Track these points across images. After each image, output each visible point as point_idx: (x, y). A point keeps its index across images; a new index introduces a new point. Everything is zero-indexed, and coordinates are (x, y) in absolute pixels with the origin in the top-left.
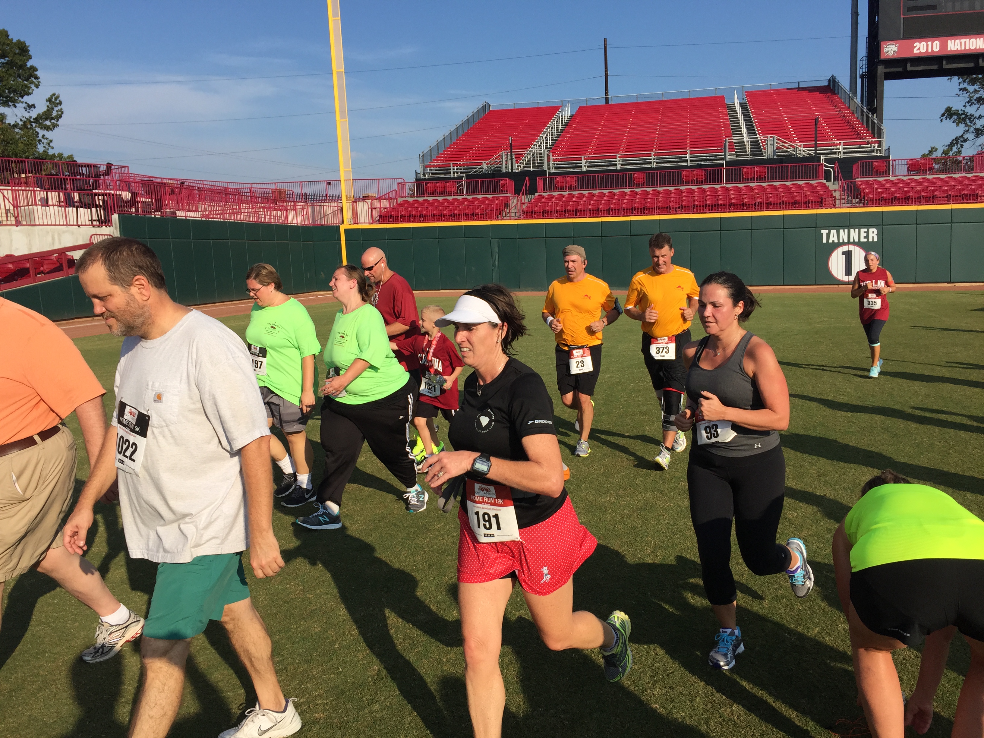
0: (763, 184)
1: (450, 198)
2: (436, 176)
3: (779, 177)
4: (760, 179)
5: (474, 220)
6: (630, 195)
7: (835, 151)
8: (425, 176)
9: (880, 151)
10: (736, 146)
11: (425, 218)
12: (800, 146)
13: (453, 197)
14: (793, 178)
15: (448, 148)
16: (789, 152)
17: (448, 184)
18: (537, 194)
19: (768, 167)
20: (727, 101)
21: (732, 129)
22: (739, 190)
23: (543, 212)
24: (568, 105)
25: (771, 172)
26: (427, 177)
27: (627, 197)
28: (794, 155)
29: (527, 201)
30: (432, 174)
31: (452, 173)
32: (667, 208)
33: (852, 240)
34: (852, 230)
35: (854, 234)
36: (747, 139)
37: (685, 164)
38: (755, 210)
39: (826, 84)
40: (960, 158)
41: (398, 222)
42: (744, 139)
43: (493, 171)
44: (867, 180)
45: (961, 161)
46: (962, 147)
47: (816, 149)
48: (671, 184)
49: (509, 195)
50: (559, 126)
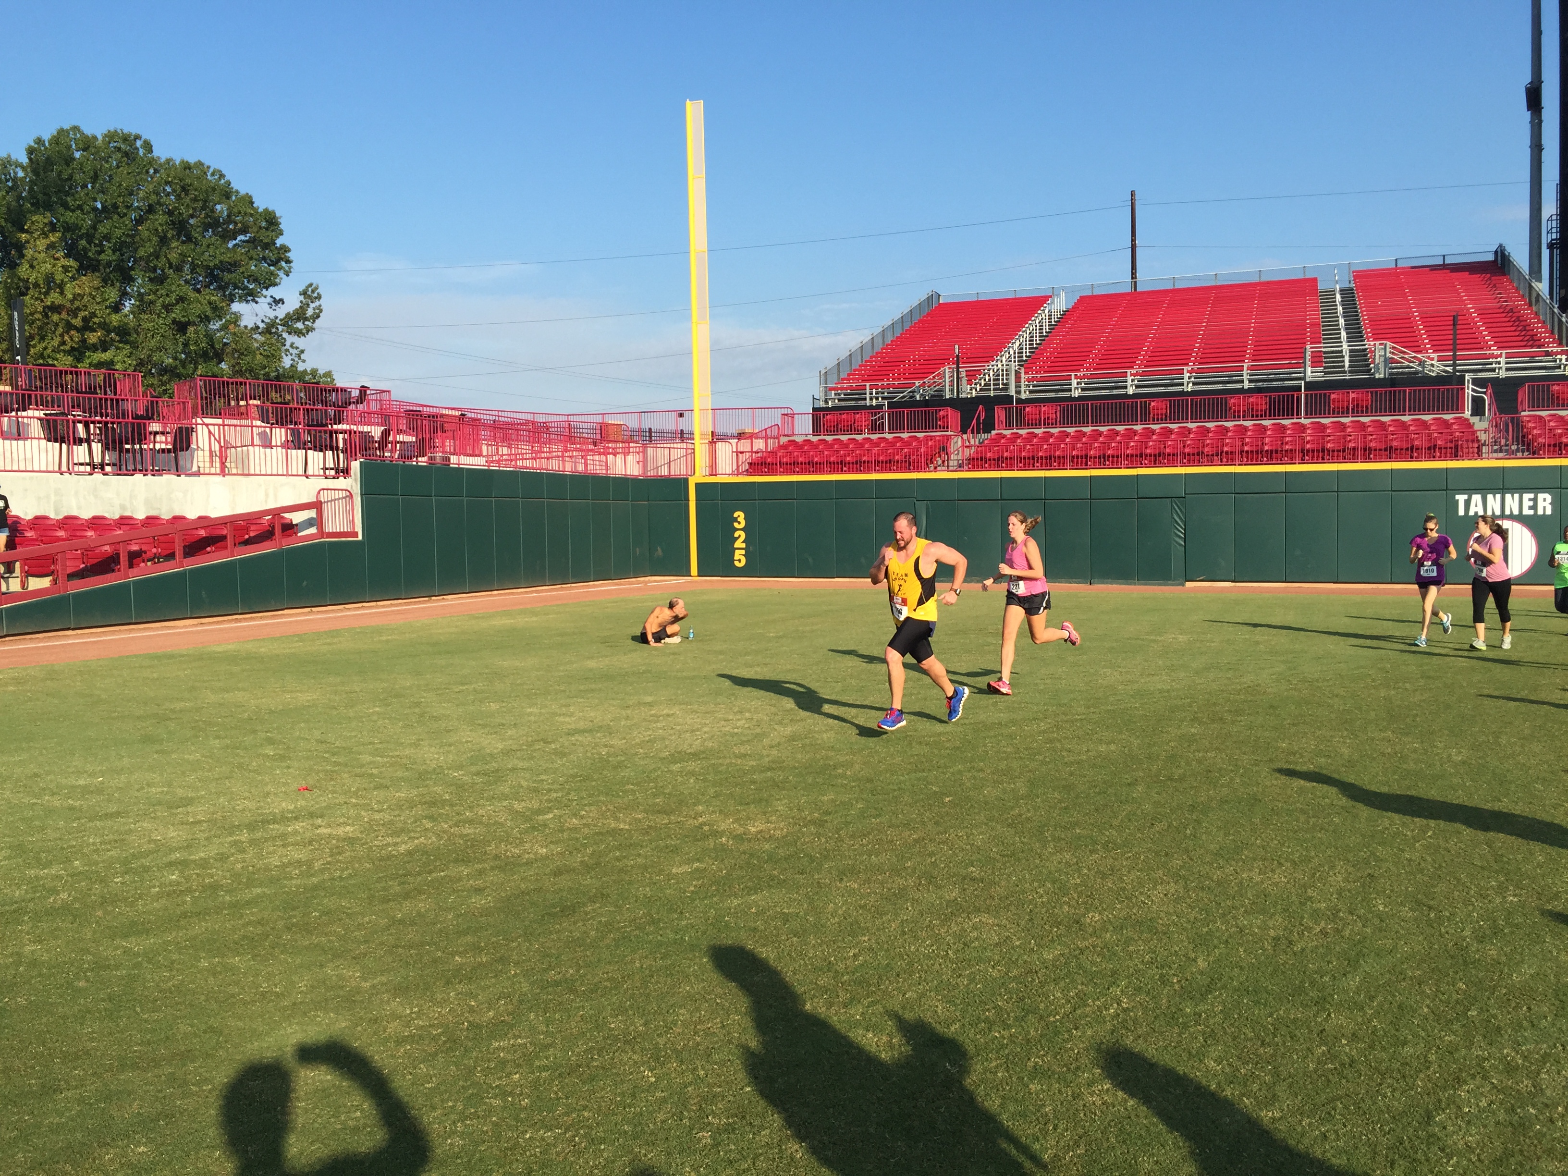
0: (1363, 420)
1: (859, 437)
2: (843, 404)
3: (1390, 408)
4: (1358, 409)
5: (890, 470)
6: (1141, 435)
7: (1494, 366)
8: (826, 402)
10: (1325, 358)
11: (817, 468)
12: (1432, 359)
13: (863, 436)
14: (1413, 410)
15: (866, 361)
16: (1412, 367)
17: (857, 416)
18: (993, 432)
19: (1372, 393)
20: (1321, 286)
21: (1323, 330)
22: (1323, 427)
23: (998, 460)
24: (1063, 295)
25: (1376, 401)
26: (830, 404)
27: (1136, 438)
28: (1420, 372)
29: (977, 443)
30: (839, 400)
31: (868, 399)
32: (1198, 455)
33: (1507, 512)
34: (1508, 496)
35: (1512, 503)
36: (1345, 347)
37: (1239, 386)
38: (1345, 460)
39: (1492, 258)
41: (776, 473)
42: (1343, 347)
43: (930, 396)
44: (1541, 414)
47: (1455, 364)
48: (1211, 418)
49: (951, 433)
50: (1043, 327)
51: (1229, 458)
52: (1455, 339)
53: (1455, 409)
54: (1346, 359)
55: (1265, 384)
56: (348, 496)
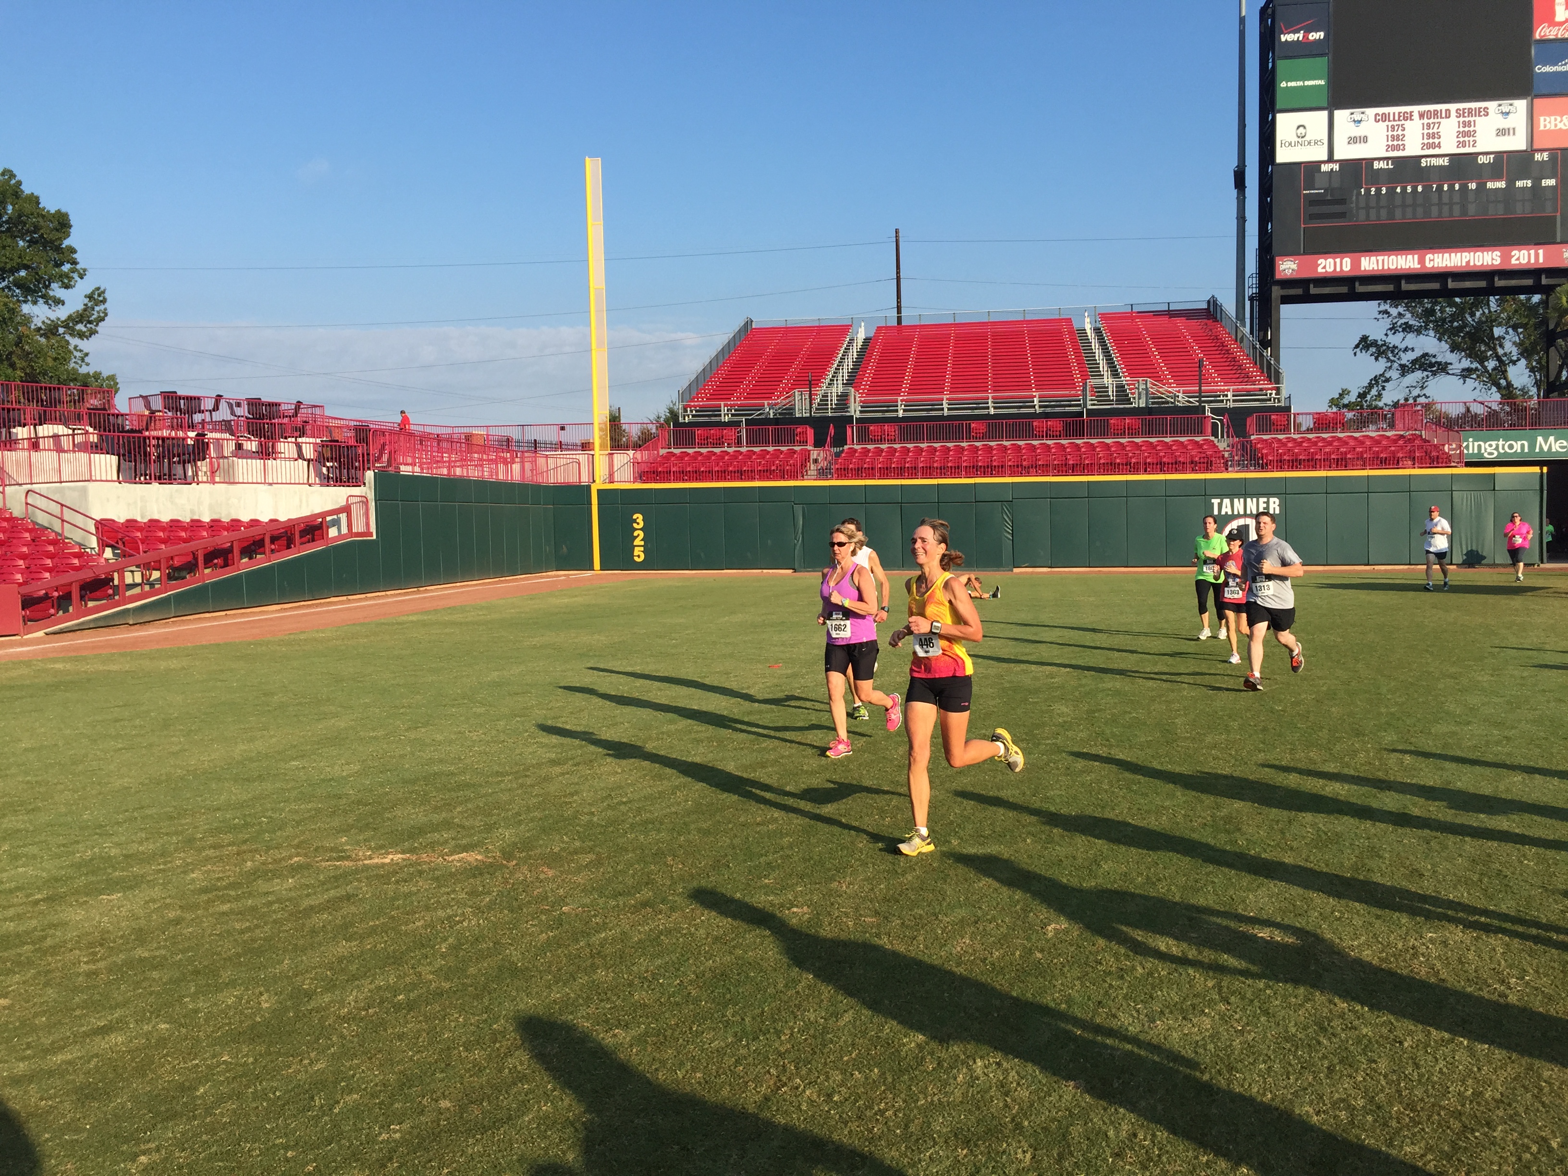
0: (1137, 440)
2: (700, 419)
3: (1156, 431)
4: (1133, 432)
5: (769, 479)
6: (969, 450)
7: (1222, 398)
9: (1278, 399)
12: (1179, 392)
14: (1174, 432)
16: (1163, 398)
17: (721, 431)
18: (846, 447)
19: (1141, 419)
20: (1076, 325)
21: (1088, 365)
22: (1106, 446)
23: (862, 471)
24: (863, 324)
25: (1146, 426)
26: (686, 420)
27: (966, 453)
28: (1172, 403)
30: (696, 416)
32: (1018, 467)
33: (1248, 512)
34: (1249, 500)
35: (1251, 504)
36: (1108, 380)
37: (1032, 410)
38: (1130, 472)
39: (1205, 306)
40: (1381, 404)
41: (669, 481)
42: (1105, 380)
43: (780, 414)
44: (1265, 437)
45: (1382, 408)
46: (1384, 389)
47: (1200, 397)
48: (1020, 438)
49: (809, 448)
50: (853, 353)
51: (1045, 470)
52: (1200, 379)
53: (1201, 432)
54: (1110, 389)
55: (1049, 410)
56: (362, 502)
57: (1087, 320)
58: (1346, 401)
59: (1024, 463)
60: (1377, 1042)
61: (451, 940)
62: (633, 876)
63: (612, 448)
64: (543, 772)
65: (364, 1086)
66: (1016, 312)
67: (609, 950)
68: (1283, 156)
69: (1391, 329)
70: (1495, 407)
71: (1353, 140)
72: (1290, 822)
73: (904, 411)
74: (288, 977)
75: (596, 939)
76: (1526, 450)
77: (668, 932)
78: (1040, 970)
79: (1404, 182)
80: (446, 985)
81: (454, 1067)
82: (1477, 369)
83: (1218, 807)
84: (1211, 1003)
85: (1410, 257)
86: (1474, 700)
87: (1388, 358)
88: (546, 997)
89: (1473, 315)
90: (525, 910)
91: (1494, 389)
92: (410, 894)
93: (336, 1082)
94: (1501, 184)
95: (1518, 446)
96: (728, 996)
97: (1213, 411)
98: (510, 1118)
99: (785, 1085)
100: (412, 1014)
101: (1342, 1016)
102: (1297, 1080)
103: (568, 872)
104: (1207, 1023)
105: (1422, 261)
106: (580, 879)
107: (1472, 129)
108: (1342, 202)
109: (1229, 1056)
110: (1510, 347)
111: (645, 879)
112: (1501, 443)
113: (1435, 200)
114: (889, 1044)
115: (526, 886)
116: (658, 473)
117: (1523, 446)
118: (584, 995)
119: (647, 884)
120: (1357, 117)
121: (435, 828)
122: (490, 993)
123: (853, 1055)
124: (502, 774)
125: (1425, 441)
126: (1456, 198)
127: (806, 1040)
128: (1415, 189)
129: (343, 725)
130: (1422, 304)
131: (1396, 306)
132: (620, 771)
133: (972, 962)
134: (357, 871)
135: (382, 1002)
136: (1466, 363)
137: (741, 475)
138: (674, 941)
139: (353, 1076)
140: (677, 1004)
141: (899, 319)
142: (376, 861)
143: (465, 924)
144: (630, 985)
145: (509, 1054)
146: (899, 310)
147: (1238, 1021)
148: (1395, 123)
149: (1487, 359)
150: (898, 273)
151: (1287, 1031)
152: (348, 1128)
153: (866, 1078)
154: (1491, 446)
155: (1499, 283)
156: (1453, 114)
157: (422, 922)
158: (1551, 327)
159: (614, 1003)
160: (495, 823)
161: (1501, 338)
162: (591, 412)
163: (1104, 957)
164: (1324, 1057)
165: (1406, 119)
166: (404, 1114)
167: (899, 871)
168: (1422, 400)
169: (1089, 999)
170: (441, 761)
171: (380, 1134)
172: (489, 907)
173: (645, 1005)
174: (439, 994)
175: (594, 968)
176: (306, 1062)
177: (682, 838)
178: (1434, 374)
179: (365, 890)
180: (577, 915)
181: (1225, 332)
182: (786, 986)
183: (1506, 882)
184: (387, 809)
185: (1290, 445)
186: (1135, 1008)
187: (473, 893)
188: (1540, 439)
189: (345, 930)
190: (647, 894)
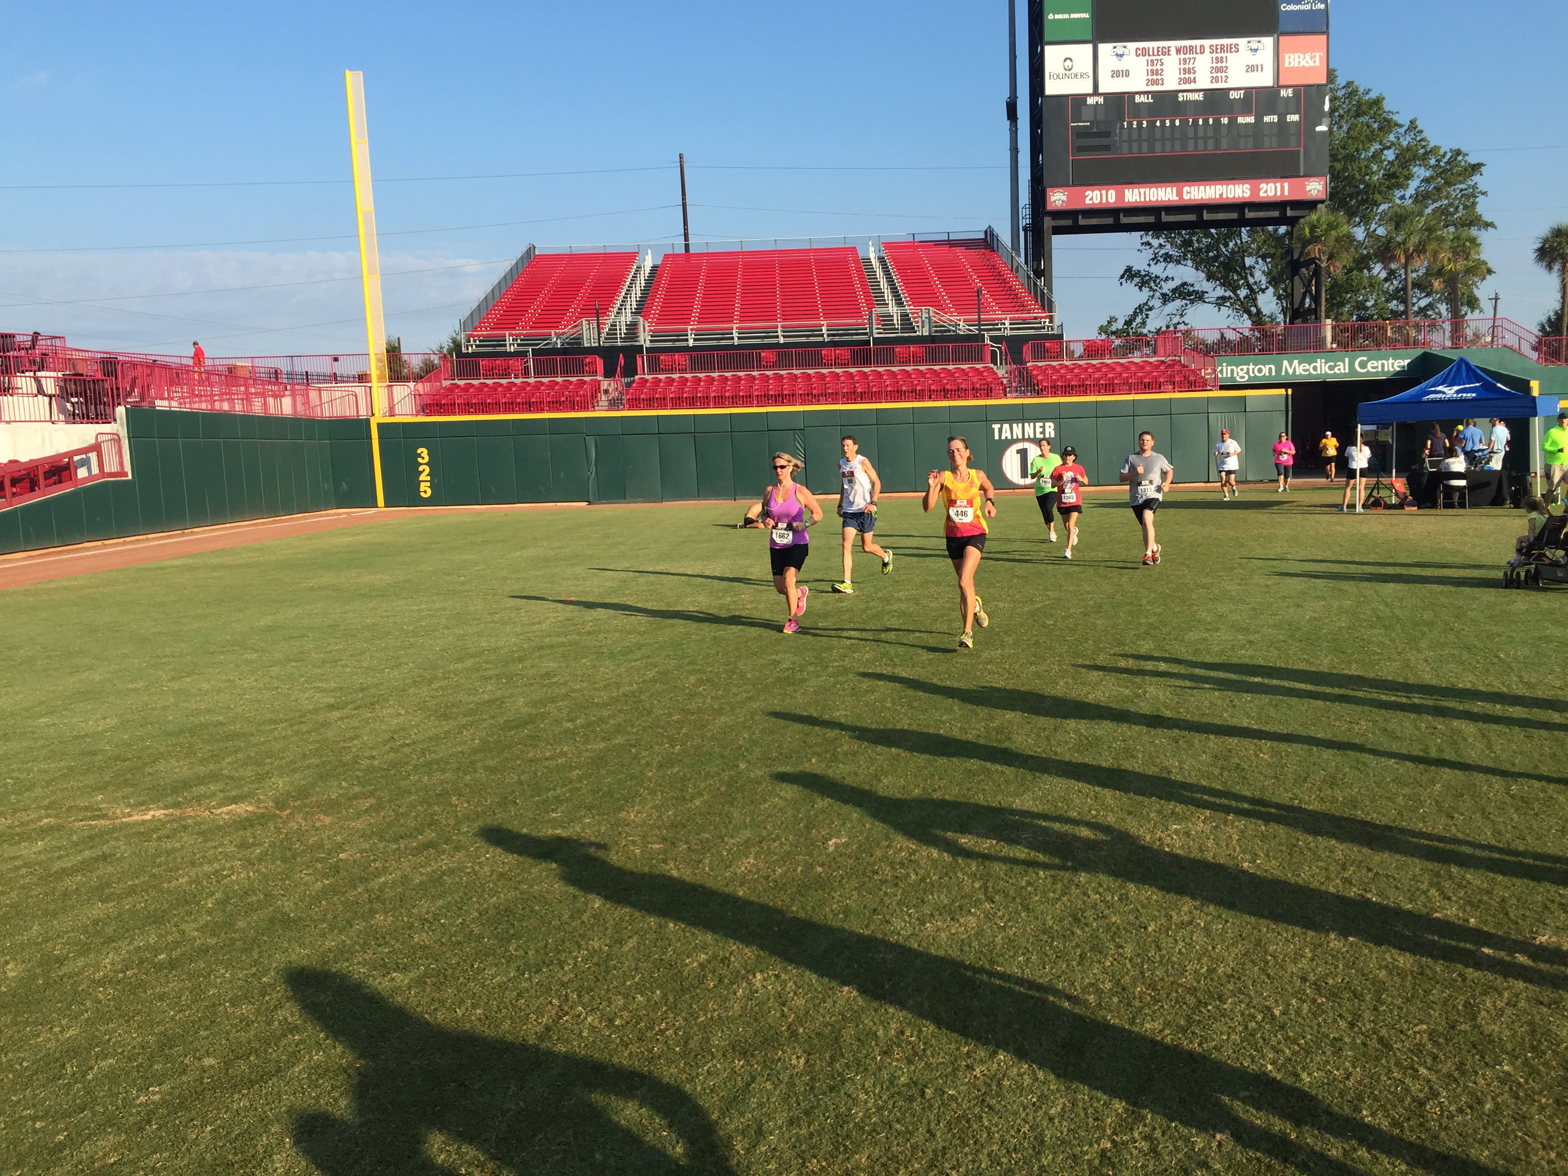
0: (921, 368)
1: (517, 381)
2: (485, 350)
3: (939, 359)
4: (917, 360)
6: (760, 379)
7: (1000, 326)
9: (1052, 327)
11: (491, 409)
12: (960, 320)
14: (957, 360)
16: (947, 327)
17: (508, 361)
18: (637, 377)
19: (925, 348)
20: (861, 255)
21: (873, 293)
22: (893, 374)
24: (649, 250)
25: (929, 353)
26: (470, 351)
27: (757, 382)
28: (953, 331)
29: (623, 385)
30: (479, 347)
31: (508, 345)
32: (809, 395)
33: (1026, 436)
34: (1026, 425)
35: (1029, 429)
36: (893, 309)
37: (820, 339)
38: (916, 399)
39: (982, 236)
40: (1145, 331)
41: (454, 413)
42: (890, 308)
43: (568, 344)
44: (1040, 364)
45: (1146, 335)
46: (1147, 316)
47: (979, 325)
48: (810, 366)
49: (599, 378)
50: (641, 282)
51: (834, 398)
52: (979, 308)
53: (981, 360)
54: (895, 318)
55: (837, 339)
56: (114, 440)
57: (872, 249)
58: (1114, 328)
59: (814, 392)
60: (1125, 928)
61: (217, 895)
62: (415, 818)
63: (391, 379)
64: (320, 718)
65: (120, 1050)
66: (804, 241)
67: (389, 893)
68: (1052, 88)
69: (1153, 259)
70: (1247, 333)
71: (1116, 74)
72: (1055, 729)
73: (695, 340)
74: (36, 944)
75: (375, 884)
76: (1274, 374)
77: (452, 872)
78: (821, 884)
79: (1162, 115)
80: (212, 941)
81: (219, 1024)
82: (1230, 298)
83: (991, 718)
84: (977, 903)
85: (1169, 189)
86: (1222, 608)
87: (1151, 288)
88: (320, 946)
89: (1226, 245)
90: (298, 859)
91: (1246, 316)
92: (174, 850)
93: (89, 1050)
94: (1250, 120)
95: (1265, 370)
96: (512, 931)
97: (992, 339)
98: (279, 1070)
99: (567, 1013)
100: (174, 972)
101: (1094, 907)
102: (1052, 969)
103: (347, 819)
104: (972, 921)
105: (1180, 193)
106: (359, 824)
107: (1224, 65)
108: (1107, 134)
109: (991, 952)
110: (1259, 276)
111: (429, 820)
112: (1251, 367)
113: (1191, 134)
114: (671, 965)
115: (300, 834)
116: (441, 406)
117: (1270, 369)
118: (361, 941)
119: (431, 825)
120: (1120, 51)
121: (202, 780)
122: (259, 946)
123: (636, 980)
124: (275, 722)
125: (1184, 366)
126: (1210, 133)
127: (589, 968)
128: (1172, 122)
129: (97, 678)
130: (1180, 234)
131: (1158, 238)
132: (403, 712)
133: (756, 880)
134: (114, 829)
135: (141, 962)
136: (1220, 292)
137: (529, 407)
138: (457, 880)
139: (109, 1041)
140: (459, 943)
141: (687, 247)
142: (136, 818)
143: (234, 878)
144: (411, 927)
145: (279, 1006)
146: (686, 238)
147: (1001, 918)
148: (1154, 58)
149: (1239, 287)
150: (684, 199)
151: (1044, 924)
152: (102, 1094)
153: (648, 1001)
154: (1242, 370)
155: (1249, 215)
156: (1207, 50)
157: (186, 879)
158: (1296, 256)
159: (393, 946)
160: (268, 773)
161: (1251, 268)
162: (366, 341)
163: (880, 867)
164: (1078, 946)
165: (1164, 54)
166: (164, 1075)
167: (687, 797)
168: (1181, 327)
169: (865, 907)
170: (208, 711)
171: (138, 1097)
172: (260, 860)
173: (426, 947)
174: (204, 950)
175: (372, 912)
176: (56, 1029)
177: (468, 778)
178: (1192, 302)
179: (123, 849)
180: (355, 861)
181: (1002, 262)
182: (571, 917)
183: (1243, 774)
184: (147, 764)
185: (1063, 371)
186: (907, 913)
187: (243, 845)
188: (1285, 363)
189: (101, 892)
190: (430, 835)
